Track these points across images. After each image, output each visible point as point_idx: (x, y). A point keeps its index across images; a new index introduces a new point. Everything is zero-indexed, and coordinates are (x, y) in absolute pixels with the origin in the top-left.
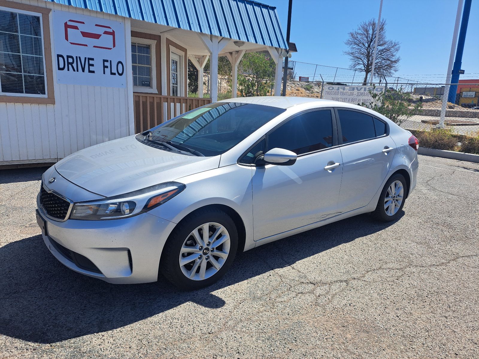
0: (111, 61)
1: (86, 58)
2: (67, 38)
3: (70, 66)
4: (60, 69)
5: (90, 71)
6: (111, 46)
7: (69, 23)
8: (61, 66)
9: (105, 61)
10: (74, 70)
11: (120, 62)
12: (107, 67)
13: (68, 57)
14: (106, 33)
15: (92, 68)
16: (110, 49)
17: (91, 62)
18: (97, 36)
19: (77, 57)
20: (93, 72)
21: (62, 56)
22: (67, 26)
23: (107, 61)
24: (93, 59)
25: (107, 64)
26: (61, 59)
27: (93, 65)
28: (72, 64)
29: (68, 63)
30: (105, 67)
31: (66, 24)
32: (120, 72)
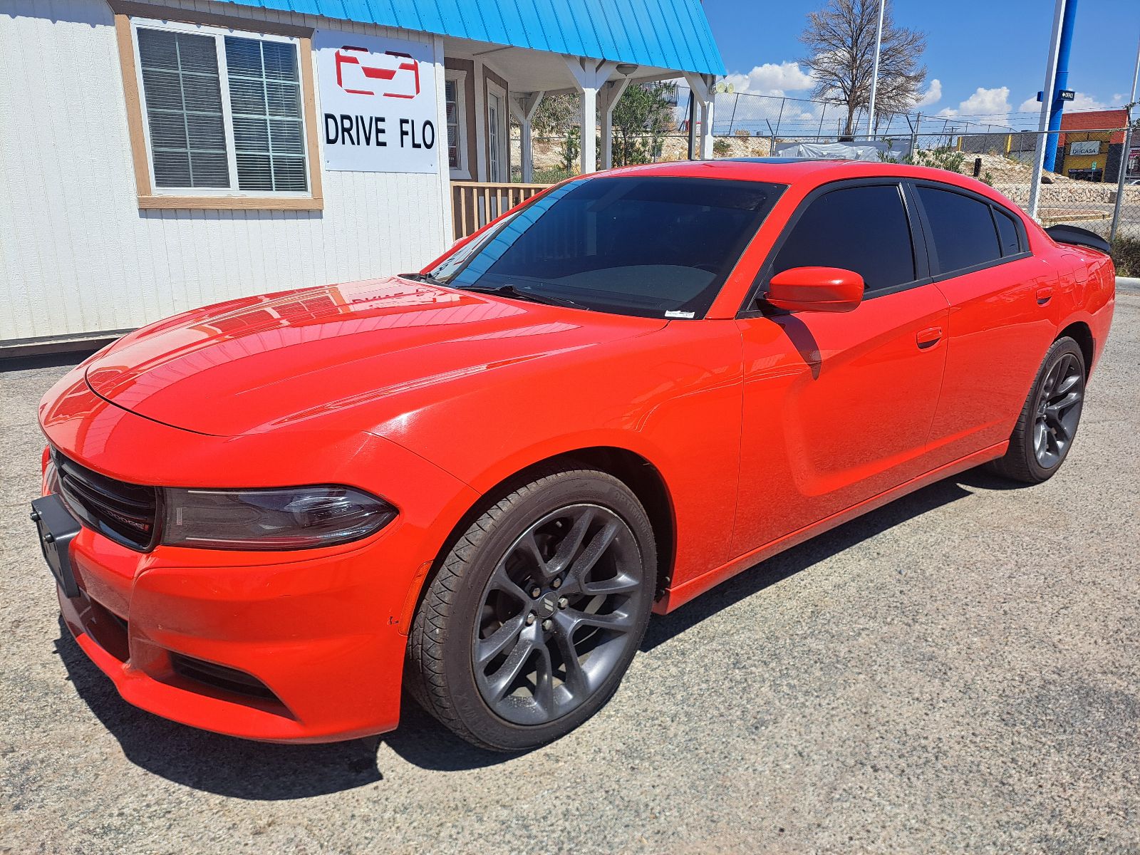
0: (413, 122)
1: (371, 118)
2: (340, 83)
3: (346, 133)
4: (329, 141)
5: (379, 144)
6: (413, 93)
7: (343, 53)
8: (332, 137)
9: (403, 121)
10: (353, 143)
11: (428, 123)
12: (406, 133)
13: (343, 117)
14: (404, 67)
15: (382, 138)
16: (411, 97)
17: (381, 125)
18: (388, 75)
19: (357, 117)
20: (384, 144)
21: (333, 117)
22: (340, 59)
23: (407, 121)
24: (383, 120)
25: (407, 127)
26: (331, 121)
27: (383, 131)
28: (348, 130)
29: (344, 130)
30: (404, 133)
31: (337, 54)
32: (429, 142)
